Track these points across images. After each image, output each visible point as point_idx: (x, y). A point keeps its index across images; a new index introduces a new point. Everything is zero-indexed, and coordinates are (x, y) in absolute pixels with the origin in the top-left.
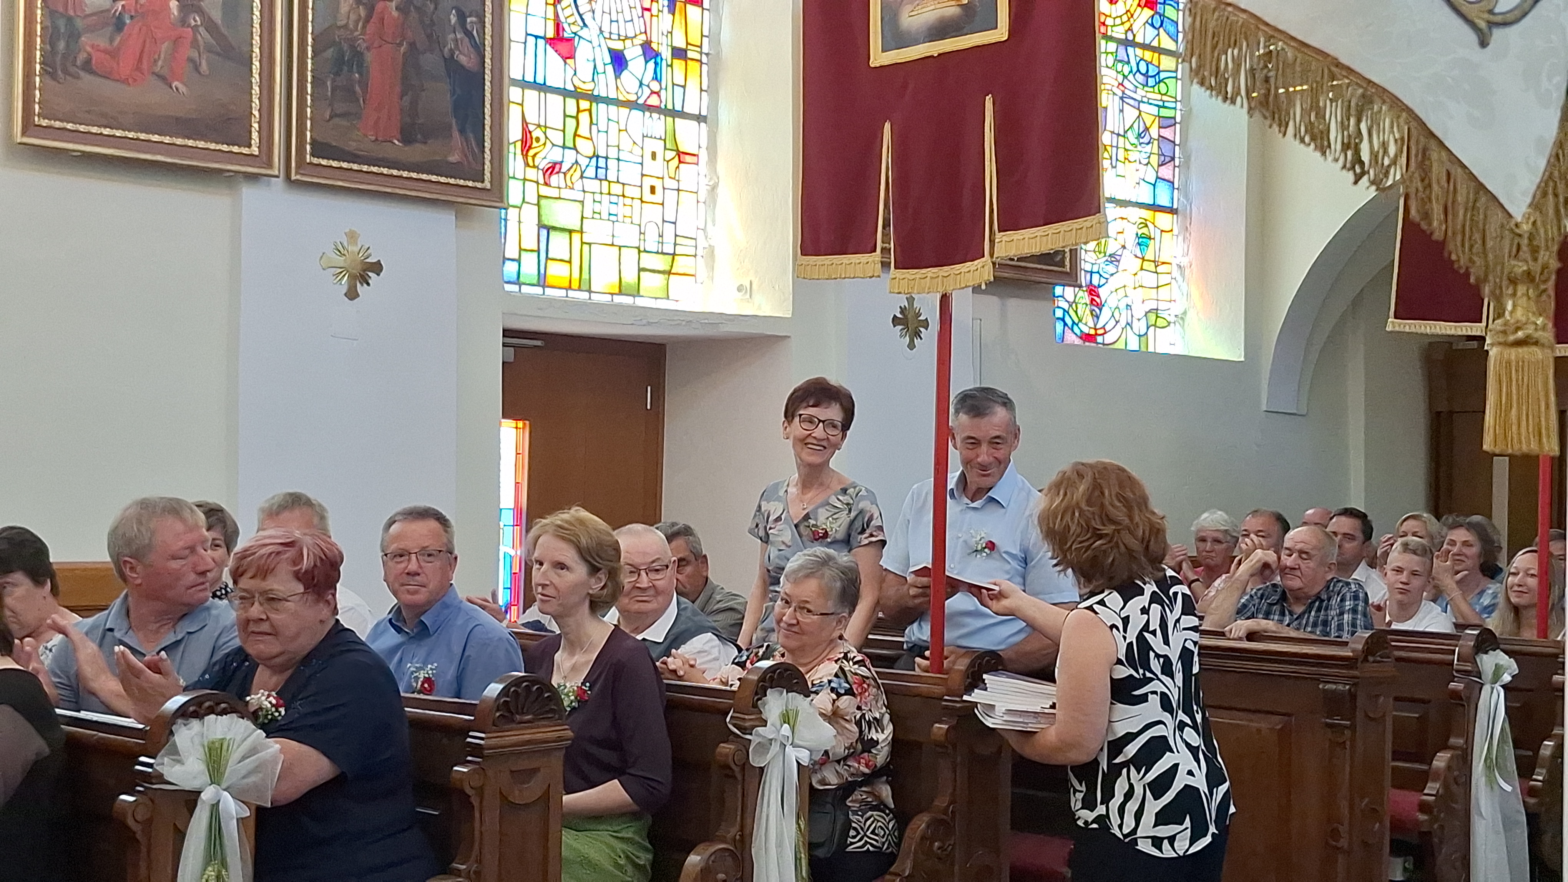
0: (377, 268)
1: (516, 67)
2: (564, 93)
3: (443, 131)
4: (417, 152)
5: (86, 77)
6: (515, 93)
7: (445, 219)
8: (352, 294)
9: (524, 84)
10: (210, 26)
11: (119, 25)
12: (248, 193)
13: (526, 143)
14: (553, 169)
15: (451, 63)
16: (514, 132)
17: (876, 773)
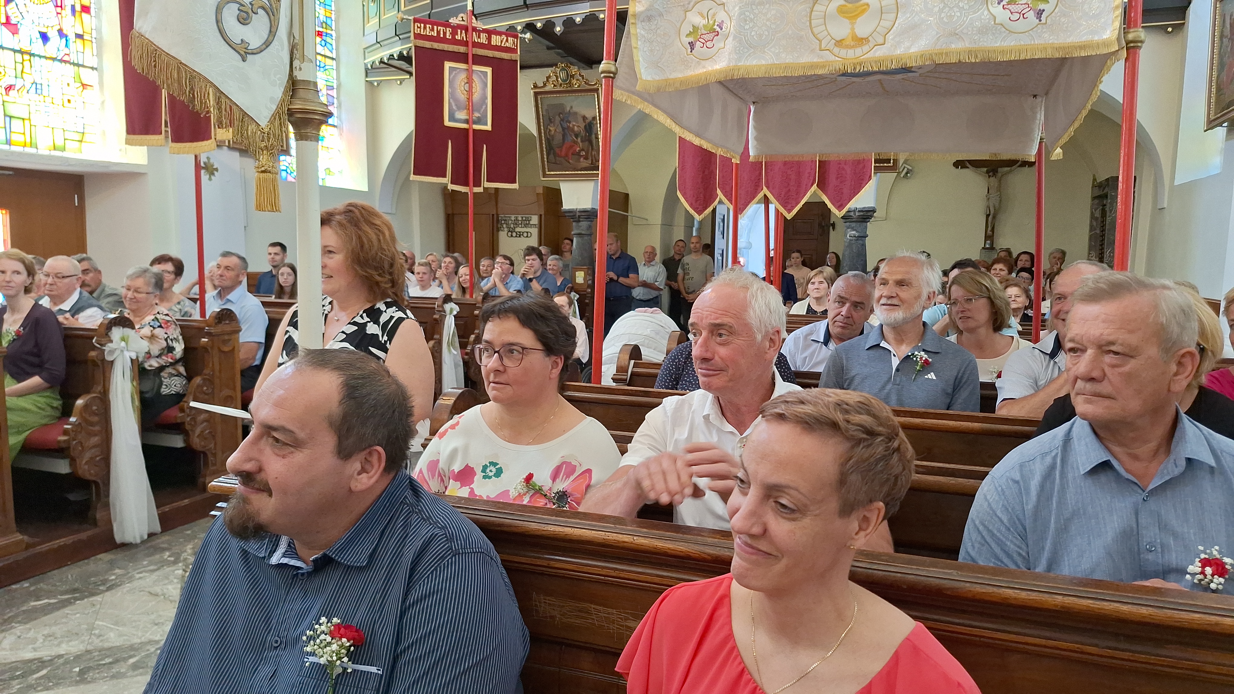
2: (14, 51)
14: (10, 88)
17: (177, 362)
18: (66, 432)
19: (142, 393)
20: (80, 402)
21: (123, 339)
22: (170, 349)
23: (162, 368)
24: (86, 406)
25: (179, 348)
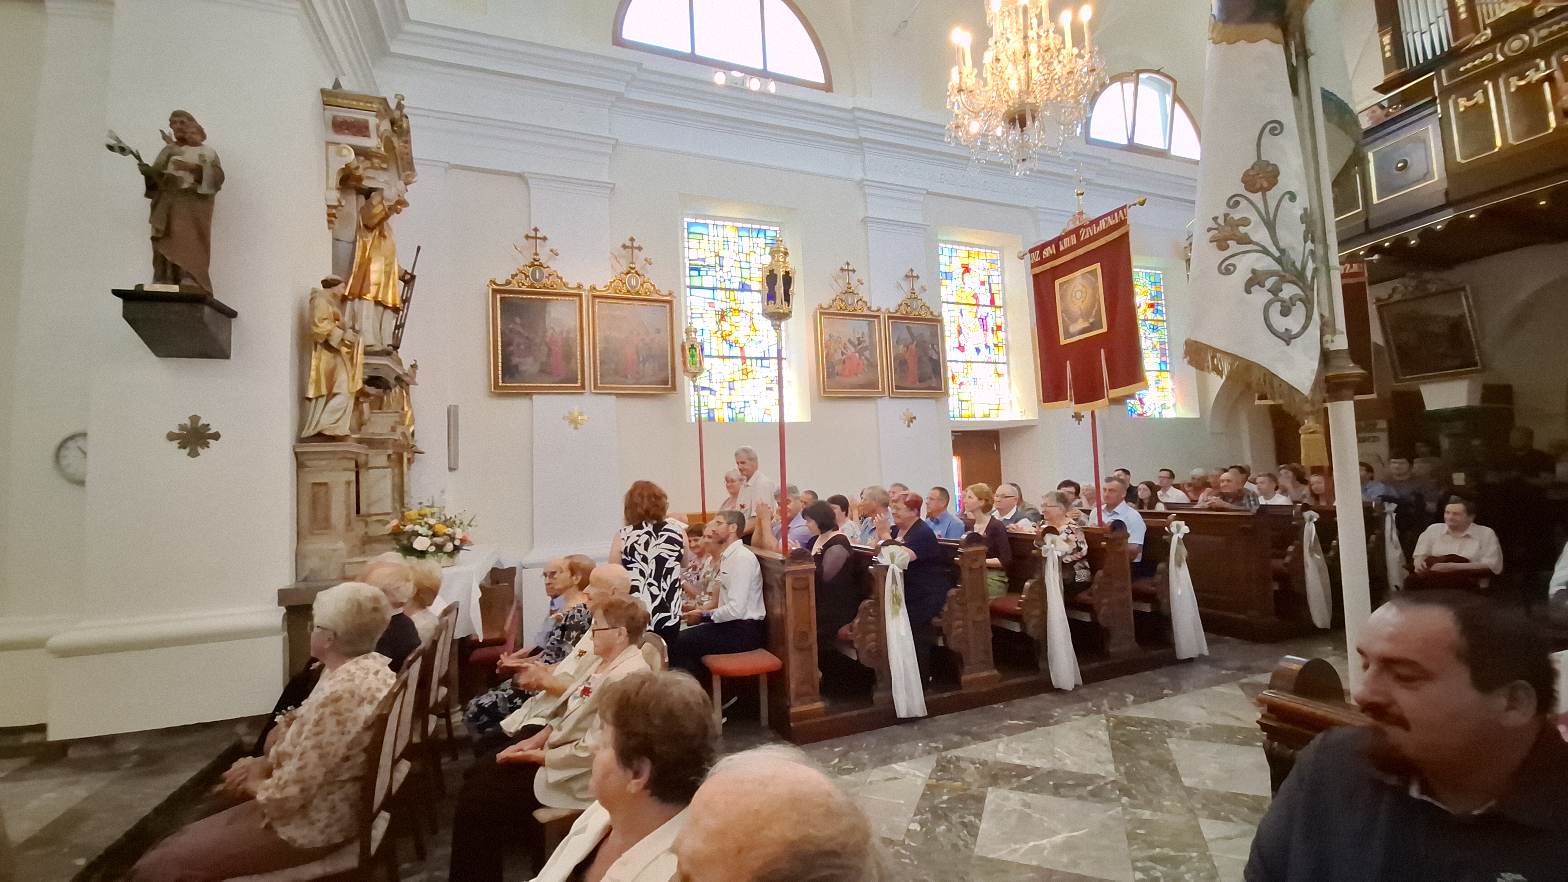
0: (915, 418)
1: (949, 357)
2: (963, 362)
3: (931, 378)
4: (924, 385)
5: (838, 378)
6: (949, 364)
7: (932, 402)
8: (909, 426)
9: (951, 361)
10: (867, 359)
11: (844, 362)
12: (879, 401)
13: (953, 378)
14: (961, 384)
15: (931, 358)
16: (950, 375)
17: (1084, 558)
18: (1019, 605)
19: (1064, 580)
20: (1027, 584)
21: (1052, 542)
22: (1079, 549)
23: (1074, 562)
24: (1031, 588)
25: (1085, 548)
